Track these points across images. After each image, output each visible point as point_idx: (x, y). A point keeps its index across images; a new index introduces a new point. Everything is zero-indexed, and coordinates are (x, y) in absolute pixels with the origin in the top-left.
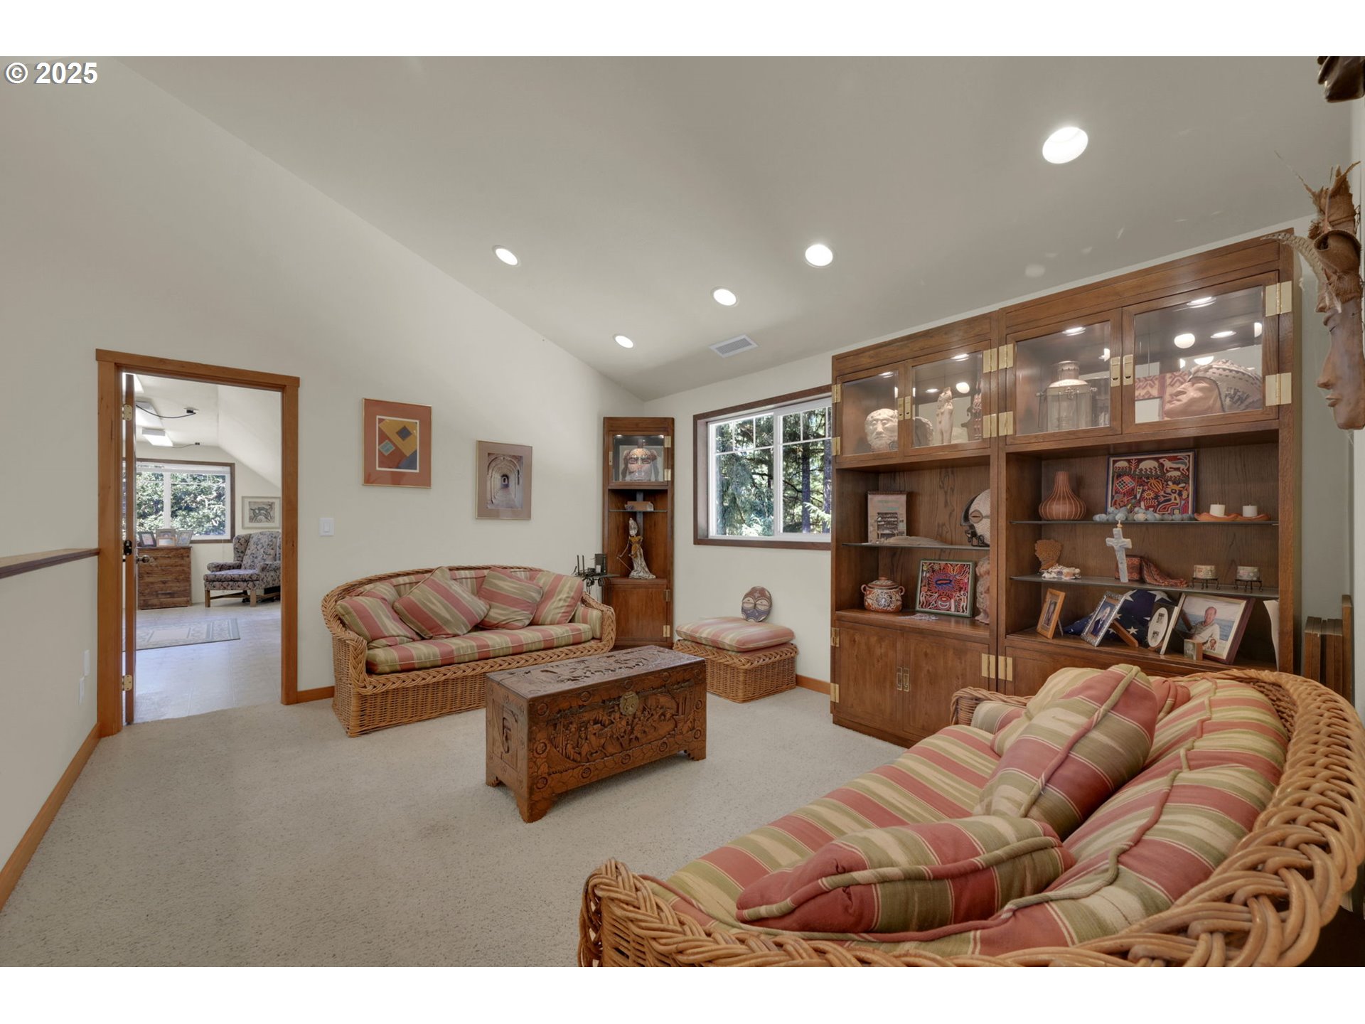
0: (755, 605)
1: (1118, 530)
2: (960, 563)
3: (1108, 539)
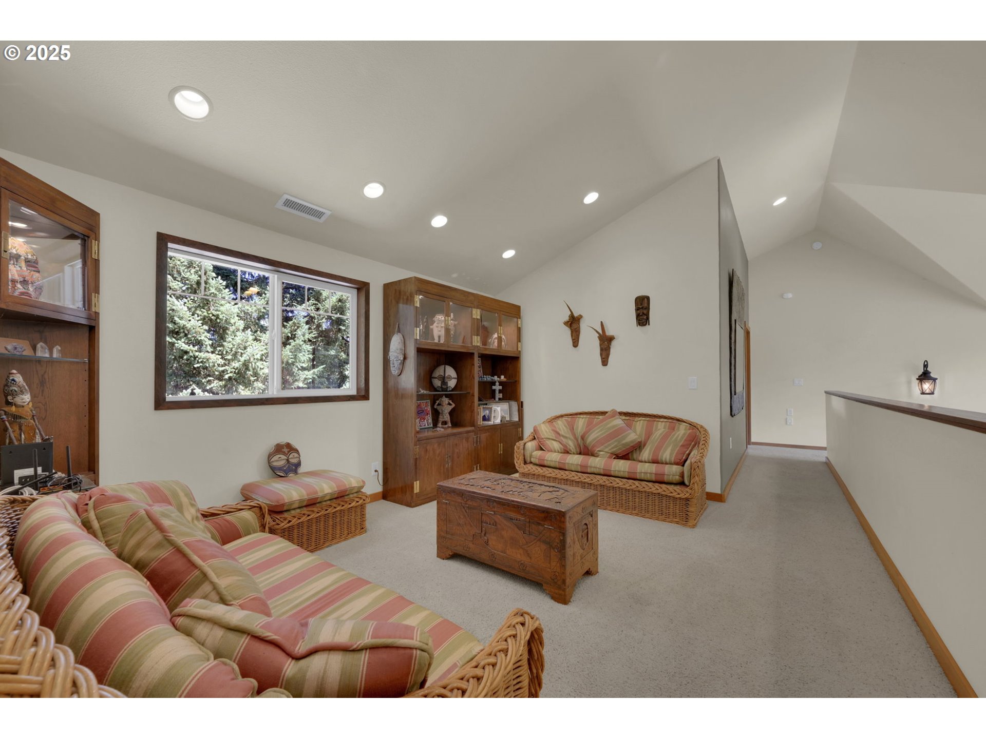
0: (288, 460)
1: (497, 384)
2: (425, 401)
3: (493, 387)
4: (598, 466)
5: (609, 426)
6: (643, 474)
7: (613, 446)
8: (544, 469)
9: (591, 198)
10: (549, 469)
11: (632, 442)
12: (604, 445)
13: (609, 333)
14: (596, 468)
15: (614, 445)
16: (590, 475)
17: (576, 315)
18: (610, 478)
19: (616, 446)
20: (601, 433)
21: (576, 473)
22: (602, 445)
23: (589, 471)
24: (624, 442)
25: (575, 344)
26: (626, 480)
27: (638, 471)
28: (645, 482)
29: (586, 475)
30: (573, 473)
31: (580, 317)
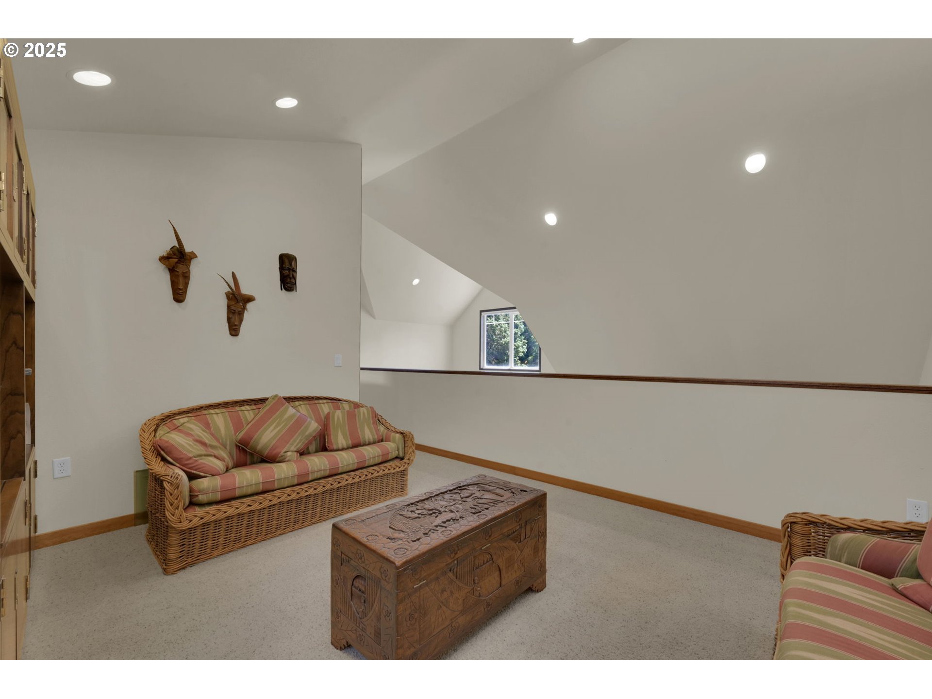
4: (323, 468)
5: (286, 416)
6: (371, 459)
7: (298, 441)
8: (235, 503)
9: (287, 103)
10: (244, 500)
11: (314, 431)
12: (290, 442)
13: (245, 290)
14: (320, 471)
15: (299, 439)
16: (311, 483)
17: (188, 249)
18: (336, 477)
19: (301, 440)
20: (278, 428)
21: (291, 488)
22: (288, 443)
23: (310, 478)
24: (307, 433)
25: (179, 295)
26: (354, 473)
27: (367, 458)
28: (372, 468)
29: (306, 485)
30: (288, 491)
31: (193, 256)
